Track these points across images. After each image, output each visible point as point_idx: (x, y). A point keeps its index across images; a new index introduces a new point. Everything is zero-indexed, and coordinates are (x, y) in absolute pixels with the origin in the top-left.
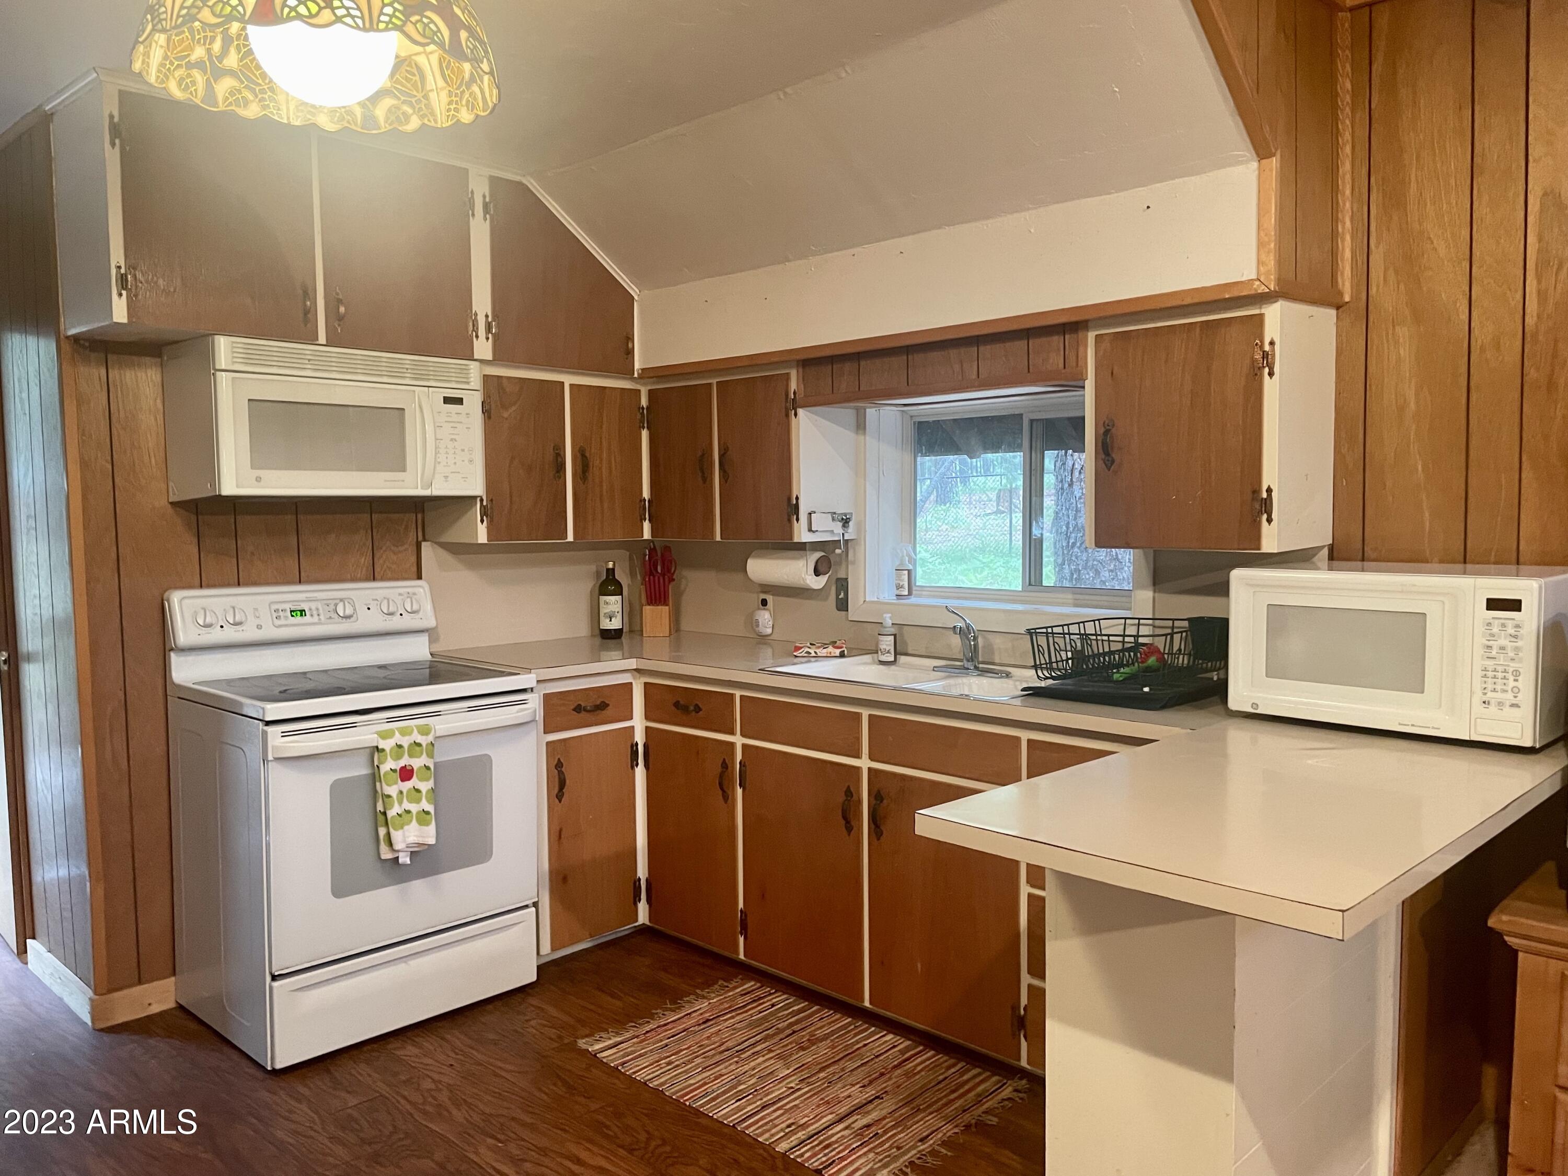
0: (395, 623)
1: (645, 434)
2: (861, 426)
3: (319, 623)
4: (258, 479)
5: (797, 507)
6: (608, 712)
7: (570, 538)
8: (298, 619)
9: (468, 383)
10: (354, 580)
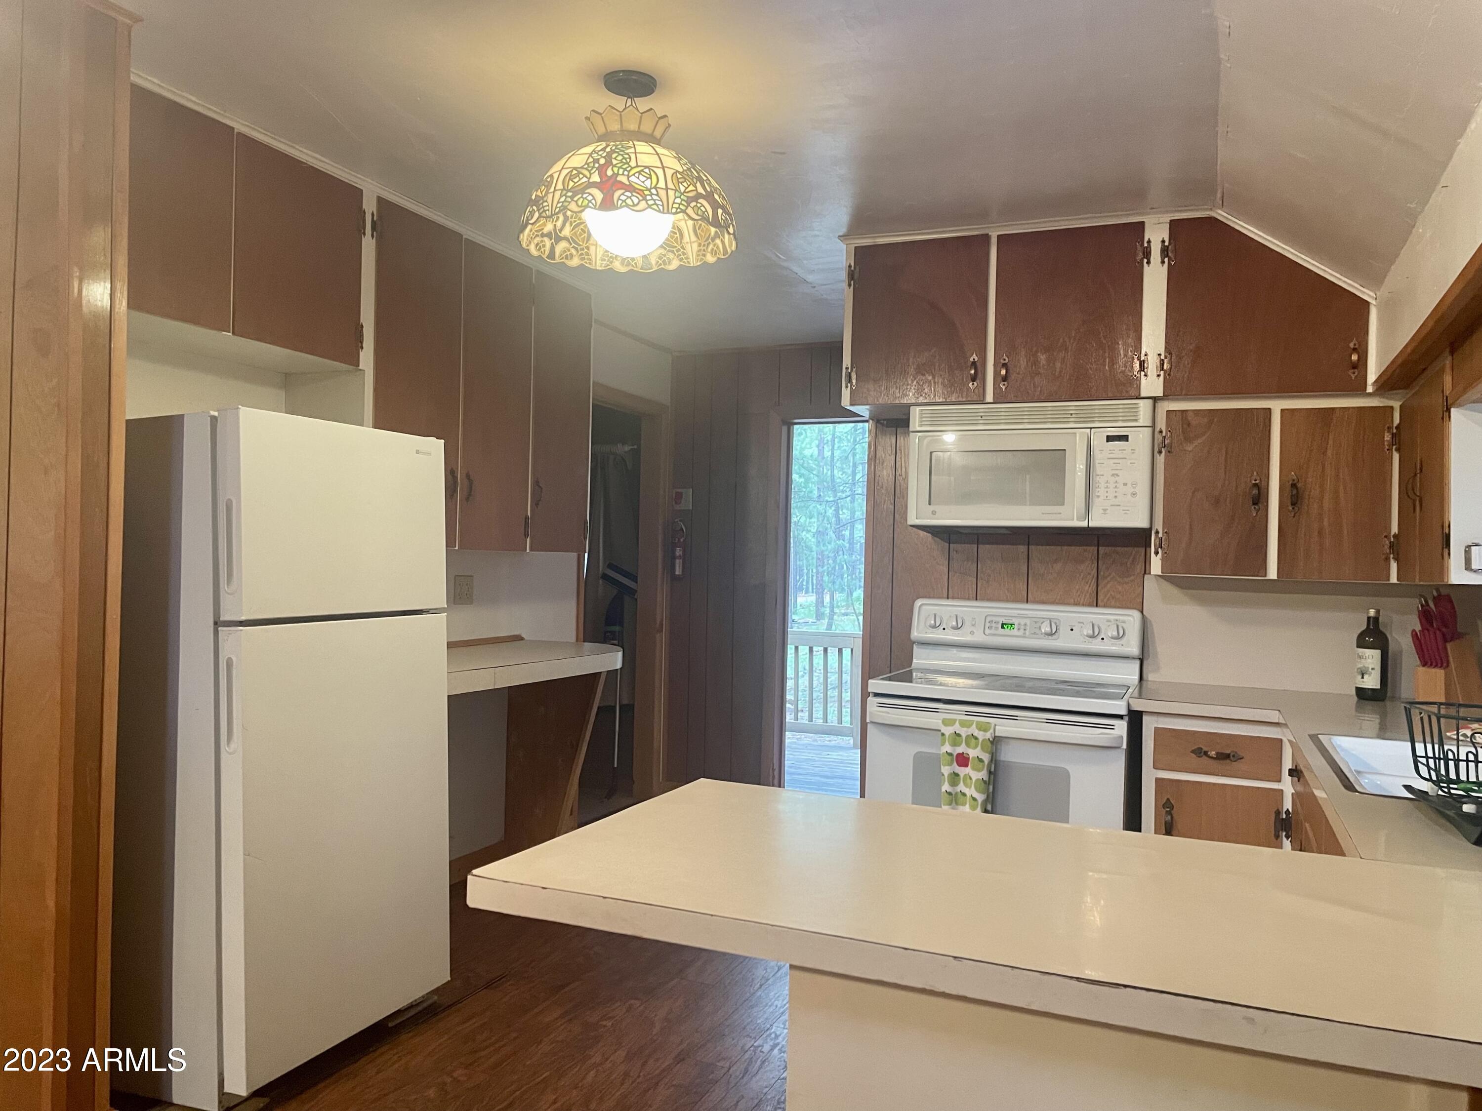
0: (1096, 646)
3: (1024, 637)
4: (934, 513)
5: (1448, 536)
6: (1240, 766)
7: (1272, 573)
8: (1006, 631)
9: (1136, 420)
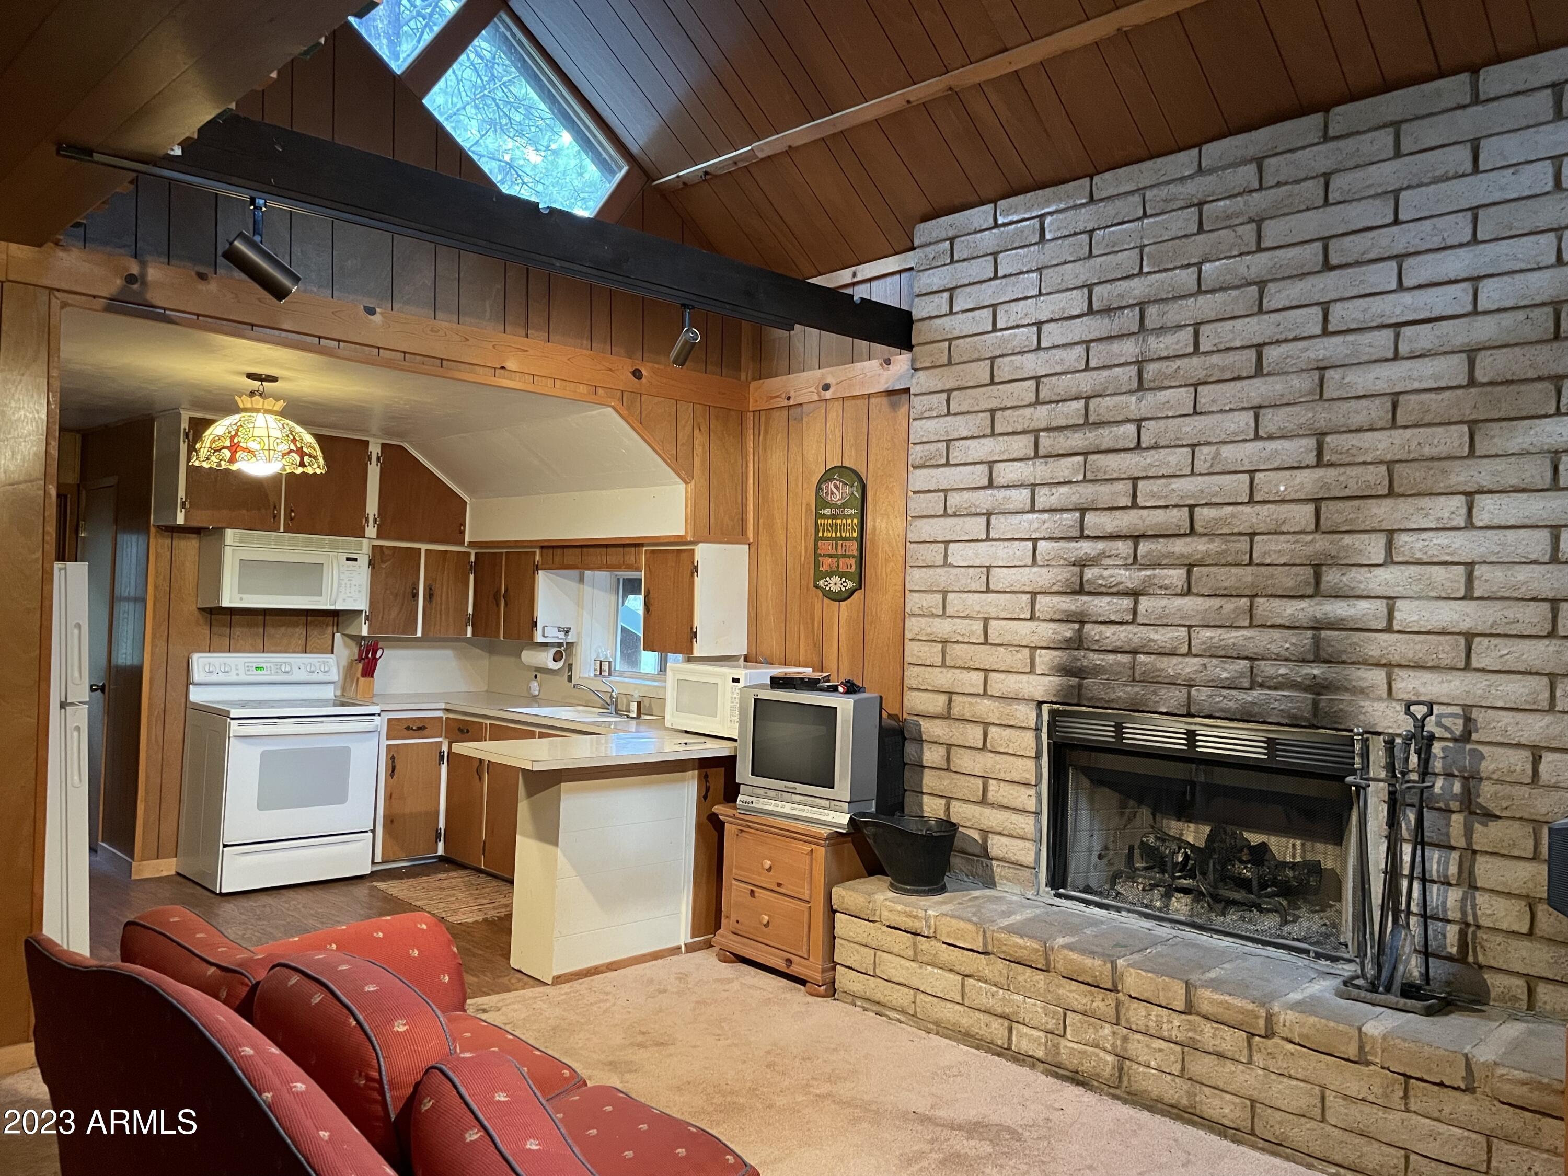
0: (314, 677)
1: (472, 577)
2: (581, 580)
3: (271, 675)
4: (241, 599)
5: (536, 623)
6: (425, 732)
7: (419, 634)
8: (259, 672)
9: (361, 550)
10: (294, 652)
